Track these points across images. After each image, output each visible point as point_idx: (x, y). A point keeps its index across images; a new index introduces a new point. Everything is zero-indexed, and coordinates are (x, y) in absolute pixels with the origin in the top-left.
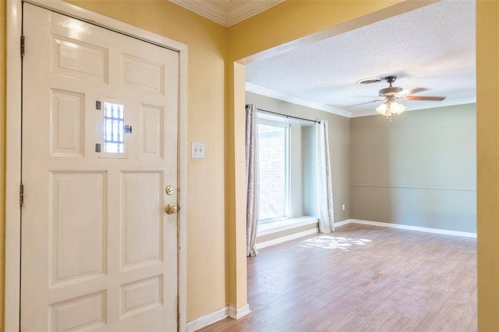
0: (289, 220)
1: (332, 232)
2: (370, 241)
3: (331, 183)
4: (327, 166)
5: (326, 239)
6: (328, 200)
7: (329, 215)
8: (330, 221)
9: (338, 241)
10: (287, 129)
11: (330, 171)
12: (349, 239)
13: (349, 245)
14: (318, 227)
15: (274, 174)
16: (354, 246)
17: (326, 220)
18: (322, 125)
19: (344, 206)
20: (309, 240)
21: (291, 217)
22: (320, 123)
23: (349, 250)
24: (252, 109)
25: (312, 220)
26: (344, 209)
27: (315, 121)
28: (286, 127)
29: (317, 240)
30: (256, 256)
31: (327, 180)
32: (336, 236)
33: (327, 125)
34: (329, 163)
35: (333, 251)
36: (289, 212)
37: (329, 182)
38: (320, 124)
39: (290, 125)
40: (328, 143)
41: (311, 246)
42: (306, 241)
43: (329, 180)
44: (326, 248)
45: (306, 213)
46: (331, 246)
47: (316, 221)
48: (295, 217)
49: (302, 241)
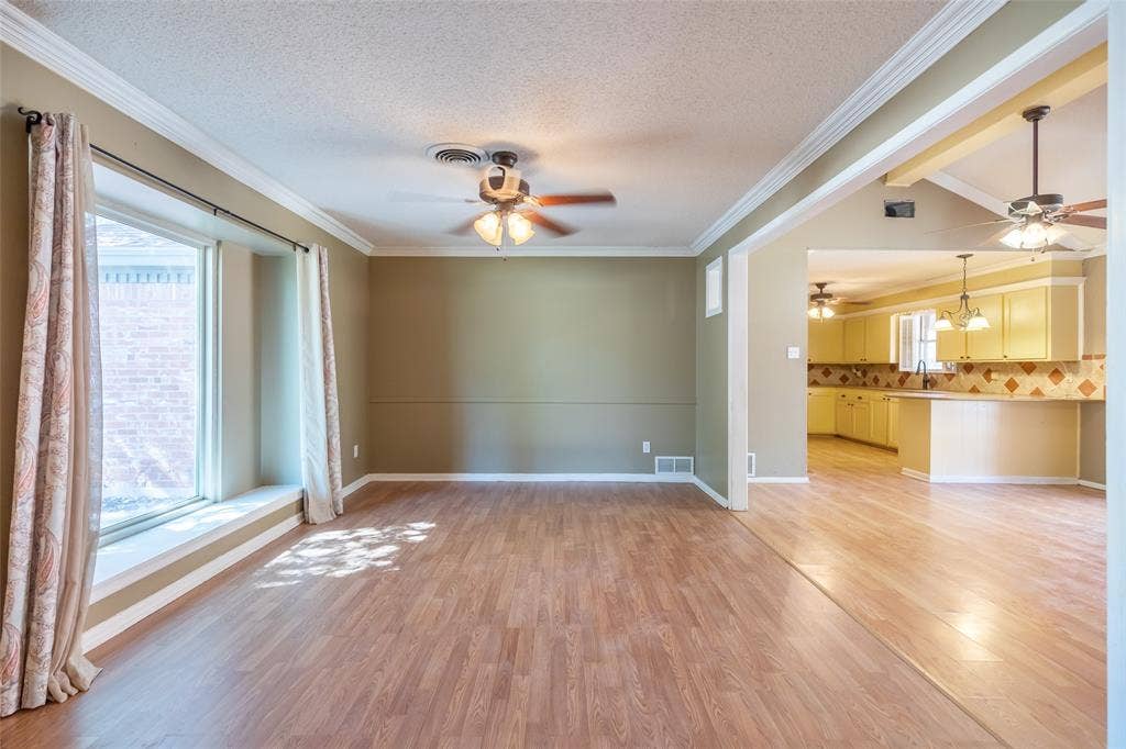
0: (215, 508)
1: (338, 516)
2: (433, 525)
3: (337, 400)
4: (326, 357)
5: (328, 544)
6: (328, 443)
7: (330, 476)
8: (333, 490)
9: (363, 541)
10: (210, 254)
11: (333, 372)
12: (387, 530)
13: (391, 548)
14: (302, 509)
15: (158, 380)
16: (407, 548)
17: (324, 488)
18: (313, 258)
19: (356, 448)
20: (283, 557)
21: (220, 499)
22: (307, 250)
23: (402, 565)
24: (63, 133)
25: (284, 497)
26: (356, 455)
27: (295, 245)
28: (206, 248)
29: (305, 553)
30: (81, 691)
31: (326, 391)
32: (350, 527)
33: (325, 259)
34: (332, 352)
35: (364, 581)
36: (213, 484)
37: (331, 398)
38: (307, 255)
39: (219, 243)
40: (328, 301)
41: (294, 577)
42: (274, 561)
43: (330, 392)
44: (340, 573)
45: (264, 479)
46: (351, 563)
47: (297, 497)
48: (232, 494)
49: (261, 566)
